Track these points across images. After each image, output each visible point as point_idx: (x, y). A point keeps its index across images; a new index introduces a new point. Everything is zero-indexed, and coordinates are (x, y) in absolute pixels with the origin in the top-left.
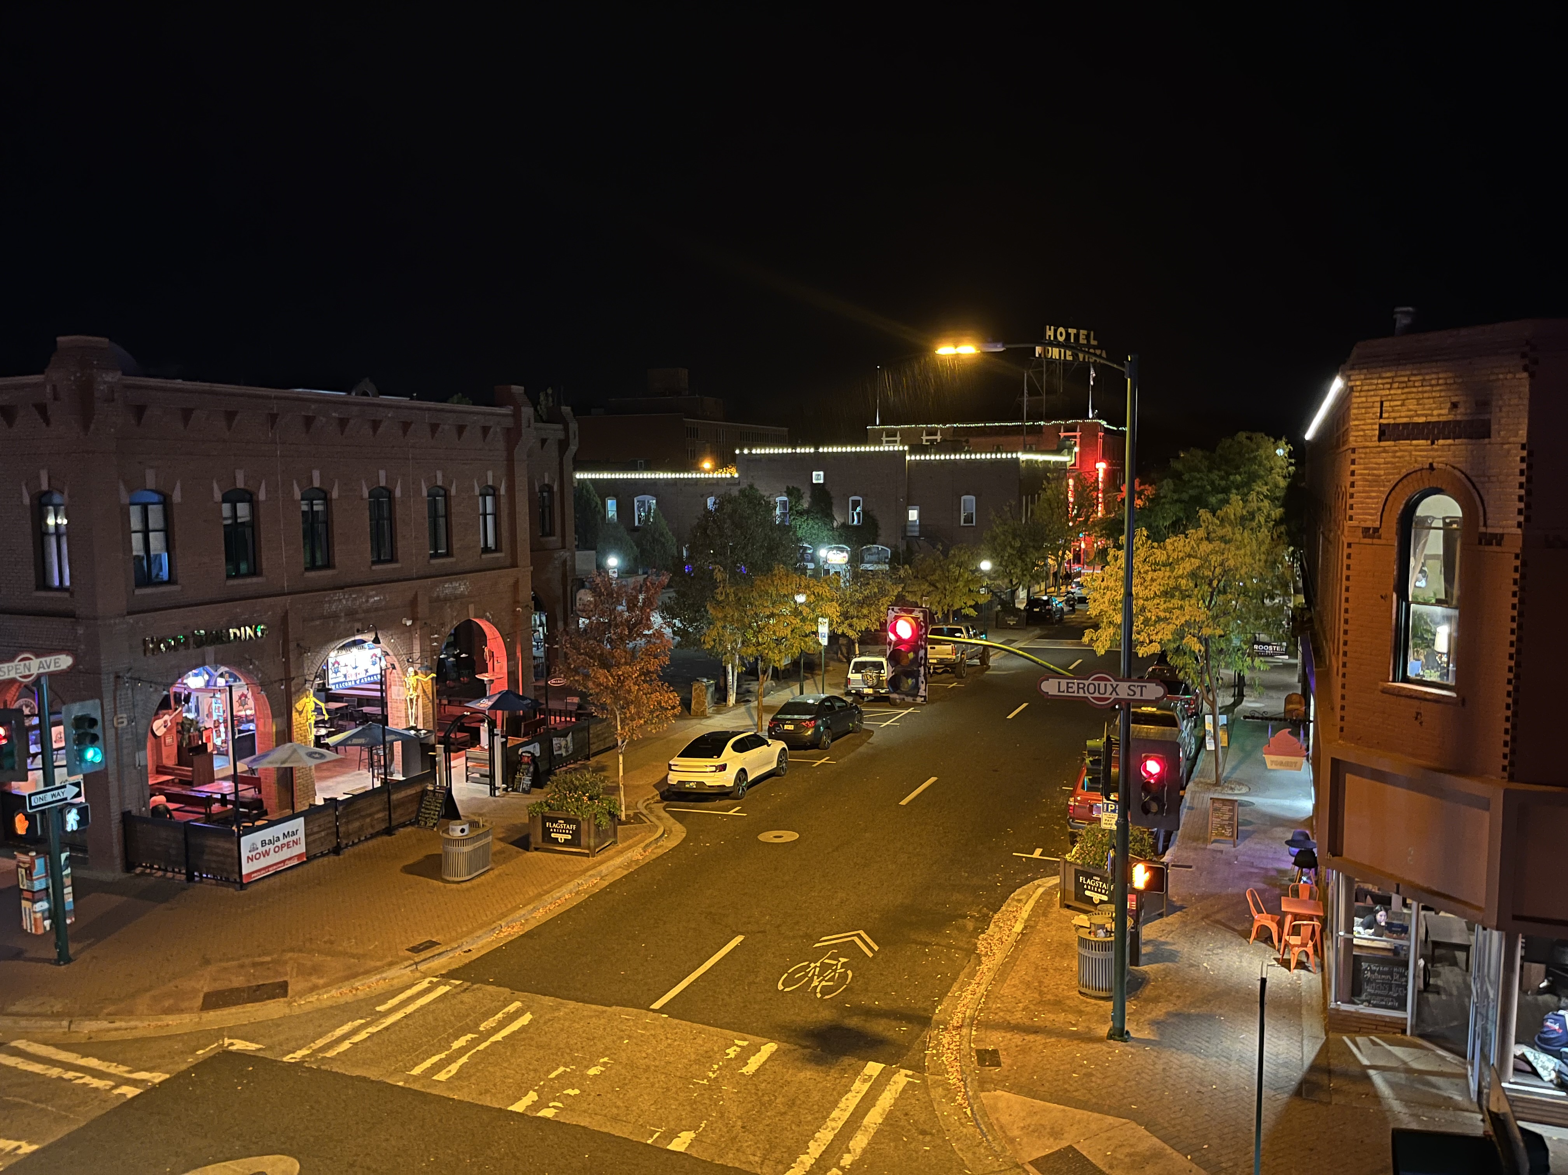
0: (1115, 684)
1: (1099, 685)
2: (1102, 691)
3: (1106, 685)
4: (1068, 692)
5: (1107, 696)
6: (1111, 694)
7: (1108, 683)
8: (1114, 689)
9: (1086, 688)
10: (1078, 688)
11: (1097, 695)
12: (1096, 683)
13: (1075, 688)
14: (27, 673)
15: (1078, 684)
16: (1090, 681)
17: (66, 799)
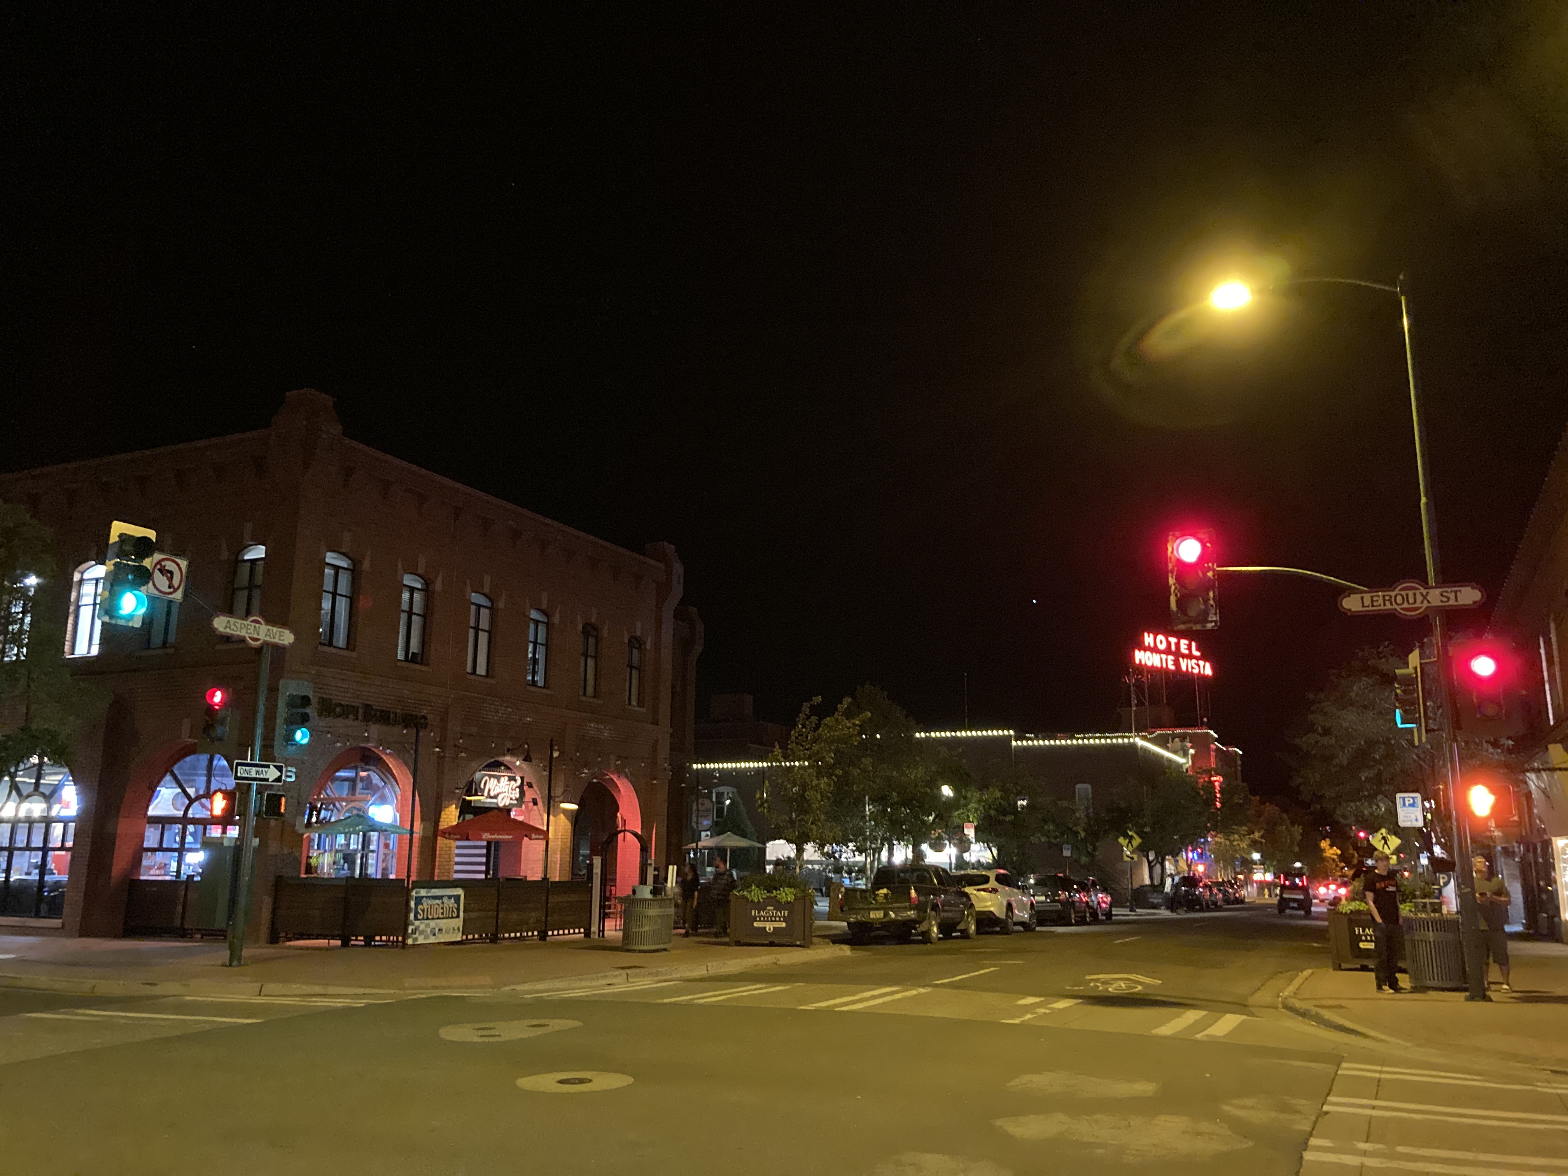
0: (1424, 592)
1: (1407, 595)
2: (1411, 600)
3: (1415, 595)
4: (1373, 606)
5: (1417, 605)
6: (1422, 602)
7: (1417, 592)
8: (1425, 598)
9: (1393, 600)
10: (1384, 600)
11: (1406, 605)
12: (1403, 593)
13: (1381, 601)
14: (256, 636)
15: (1384, 596)
16: (1396, 592)
17: (267, 780)
